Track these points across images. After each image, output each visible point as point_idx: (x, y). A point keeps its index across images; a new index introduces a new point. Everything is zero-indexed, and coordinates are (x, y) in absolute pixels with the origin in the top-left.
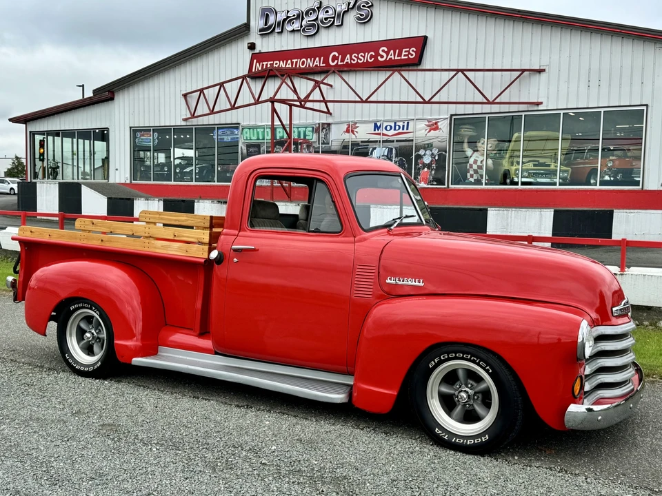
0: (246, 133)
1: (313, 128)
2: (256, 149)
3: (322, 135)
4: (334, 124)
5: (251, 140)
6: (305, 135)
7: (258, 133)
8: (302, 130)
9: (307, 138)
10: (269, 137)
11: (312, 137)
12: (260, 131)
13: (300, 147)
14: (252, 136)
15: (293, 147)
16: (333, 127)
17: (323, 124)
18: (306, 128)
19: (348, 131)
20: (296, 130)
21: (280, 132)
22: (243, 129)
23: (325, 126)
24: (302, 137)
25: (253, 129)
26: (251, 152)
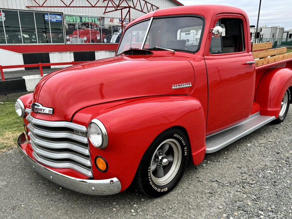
0: (67, 18)
1: (98, 18)
2: (73, 26)
3: (101, 22)
4: (106, 18)
5: (70, 22)
6: (95, 22)
7: (73, 19)
8: (93, 19)
9: (96, 23)
10: (79, 21)
11: (98, 23)
12: (74, 17)
13: (93, 26)
14: (70, 20)
15: (90, 26)
16: (105, 19)
17: (102, 17)
18: (95, 18)
19: (111, 21)
20: (91, 18)
21: (84, 19)
22: (65, 16)
23: (103, 18)
24: (94, 22)
25: (71, 16)
26: (71, 28)
